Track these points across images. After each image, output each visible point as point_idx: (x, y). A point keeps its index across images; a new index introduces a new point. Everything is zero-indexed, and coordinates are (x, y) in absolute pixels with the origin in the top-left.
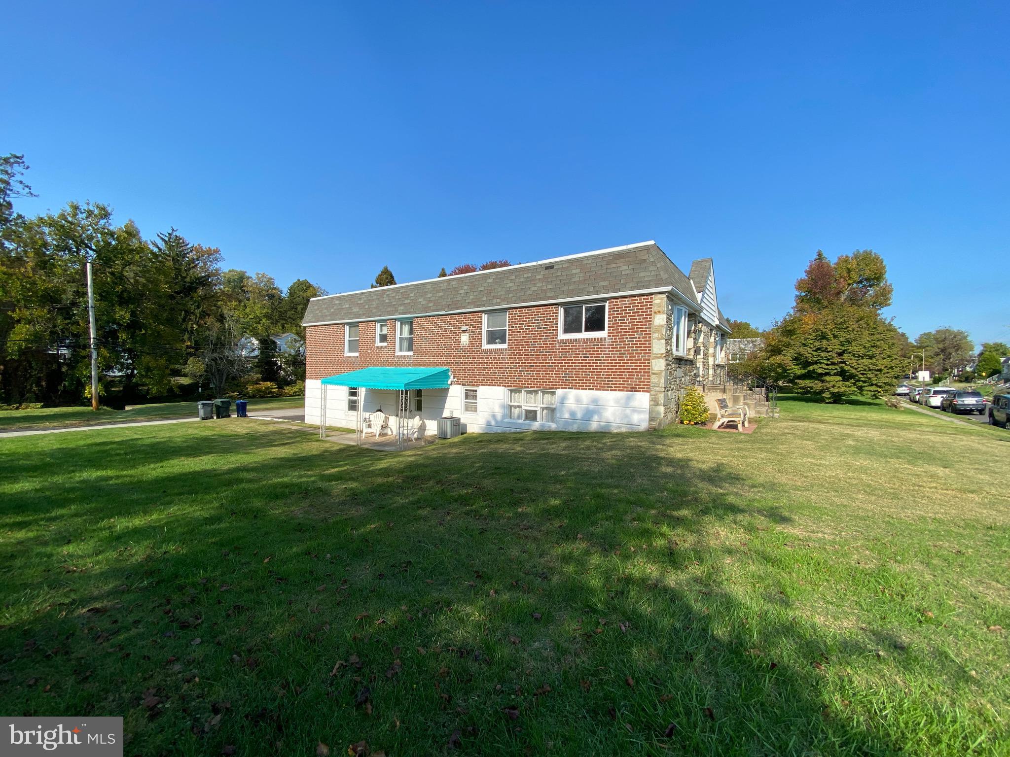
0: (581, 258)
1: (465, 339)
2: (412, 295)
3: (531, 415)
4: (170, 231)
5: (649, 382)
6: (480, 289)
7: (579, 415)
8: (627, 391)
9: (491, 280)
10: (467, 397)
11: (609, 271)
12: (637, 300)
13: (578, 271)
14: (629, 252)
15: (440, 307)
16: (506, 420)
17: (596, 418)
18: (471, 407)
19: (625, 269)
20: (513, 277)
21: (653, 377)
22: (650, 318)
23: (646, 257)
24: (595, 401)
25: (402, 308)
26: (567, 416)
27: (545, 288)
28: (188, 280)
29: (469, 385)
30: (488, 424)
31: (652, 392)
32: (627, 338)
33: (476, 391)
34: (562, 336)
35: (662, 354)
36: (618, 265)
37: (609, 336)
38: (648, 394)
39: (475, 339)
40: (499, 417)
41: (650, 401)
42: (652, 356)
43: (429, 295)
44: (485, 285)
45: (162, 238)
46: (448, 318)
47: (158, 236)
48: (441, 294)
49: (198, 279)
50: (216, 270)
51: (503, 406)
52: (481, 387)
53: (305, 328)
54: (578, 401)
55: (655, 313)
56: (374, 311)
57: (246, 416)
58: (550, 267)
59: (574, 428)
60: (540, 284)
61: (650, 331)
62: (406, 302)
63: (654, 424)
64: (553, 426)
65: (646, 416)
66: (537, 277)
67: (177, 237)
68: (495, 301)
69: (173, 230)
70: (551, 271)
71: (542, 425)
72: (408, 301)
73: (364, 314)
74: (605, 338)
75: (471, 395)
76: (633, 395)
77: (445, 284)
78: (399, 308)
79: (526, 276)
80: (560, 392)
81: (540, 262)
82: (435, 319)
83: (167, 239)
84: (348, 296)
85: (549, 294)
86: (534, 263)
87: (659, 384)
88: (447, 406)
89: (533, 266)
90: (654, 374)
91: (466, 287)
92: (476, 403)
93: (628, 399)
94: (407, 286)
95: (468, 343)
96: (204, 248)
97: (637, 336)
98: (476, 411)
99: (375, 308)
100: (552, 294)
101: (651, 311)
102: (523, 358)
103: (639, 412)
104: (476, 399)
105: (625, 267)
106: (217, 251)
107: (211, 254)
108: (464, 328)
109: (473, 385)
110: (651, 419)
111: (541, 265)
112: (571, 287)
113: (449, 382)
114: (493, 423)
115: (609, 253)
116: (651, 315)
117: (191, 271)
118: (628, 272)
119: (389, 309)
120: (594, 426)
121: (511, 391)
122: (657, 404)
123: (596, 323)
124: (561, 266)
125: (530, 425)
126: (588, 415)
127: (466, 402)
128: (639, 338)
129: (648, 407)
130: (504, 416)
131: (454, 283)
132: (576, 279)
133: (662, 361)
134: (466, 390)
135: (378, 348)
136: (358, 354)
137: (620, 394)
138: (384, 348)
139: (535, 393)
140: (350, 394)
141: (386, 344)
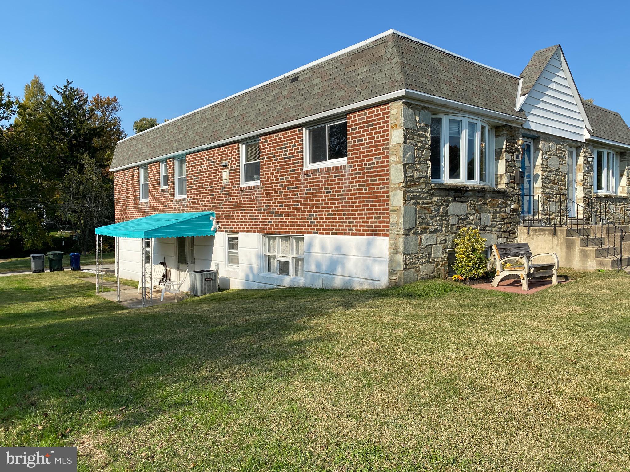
0: (323, 63)
1: (225, 176)
2: (185, 128)
3: (284, 268)
4: (66, 84)
5: (388, 222)
6: (235, 115)
7: (324, 268)
8: (368, 235)
9: (245, 103)
10: (230, 246)
11: (346, 77)
12: (373, 112)
13: (319, 80)
14: (368, 48)
15: (203, 141)
16: (262, 274)
17: (339, 270)
18: (233, 260)
20: (263, 96)
21: (392, 214)
22: (388, 135)
23: (383, 53)
24: (338, 248)
25: (177, 143)
26: (313, 268)
27: (288, 106)
28: (82, 131)
29: (230, 232)
30: (247, 279)
31: (392, 236)
32: (366, 165)
33: (237, 238)
34: (308, 166)
35: (400, 184)
36: (356, 67)
37: (349, 163)
38: (387, 238)
39: (234, 176)
40: (256, 270)
41: (390, 248)
42: (391, 186)
43: (197, 127)
44: (240, 109)
45: (58, 92)
47: (55, 89)
48: (206, 124)
49: (94, 130)
50: (114, 120)
51: (259, 257)
52: (240, 233)
53: (113, 173)
54: (323, 248)
55: (392, 127)
56: (157, 149)
57: (79, 269)
58: (295, 79)
59: (319, 284)
60: (284, 102)
61: (388, 152)
62: (179, 137)
63: (395, 279)
64: (302, 282)
65: (385, 268)
66: (284, 93)
67: (71, 88)
68: (246, 127)
69: (68, 82)
70: (296, 83)
71: (292, 281)
72: (181, 136)
73: (150, 154)
74: (345, 166)
75: (233, 244)
76: (373, 239)
77: (210, 112)
78: (174, 145)
79: (274, 93)
80: (306, 238)
81: (287, 74)
82: (202, 154)
83: (62, 91)
85: (292, 114)
86: (282, 77)
87: (397, 225)
89: (281, 80)
90: (393, 211)
91: (225, 114)
92: (237, 253)
93: (369, 244)
94: (182, 119)
95: (228, 180)
96: (102, 98)
97: (375, 161)
98: (238, 263)
99: (158, 146)
101: (388, 126)
102: (274, 196)
103: (380, 262)
104: (237, 249)
105: (362, 70)
106: (115, 100)
107: (110, 104)
108: (224, 163)
109: (234, 232)
110: (392, 272)
111: (287, 78)
112: (311, 103)
113: (212, 229)
114: (251, 278)
115: (348, 53)
116: (388, 130)
117: (85, 123)
118: (364, 75)
119: (167, 147)
120: (338, 282)
121: (269, 238)
122: (397, 252)
124: (304, 76)
125: (282, 280)
126: (332, 267)
127: (229, 253)
128: (377, 163)
129: (387, 257)
130: (260, 270)
131: (216, 110)
132: (316, 91)
133: (400, 193)
134: (229, 238)
135: (162, 191)
136: (148, 199)
137: (361, 239)
138: (166, 191)
139: (288, 239)
140: (146, 244)
141: (167, 186)
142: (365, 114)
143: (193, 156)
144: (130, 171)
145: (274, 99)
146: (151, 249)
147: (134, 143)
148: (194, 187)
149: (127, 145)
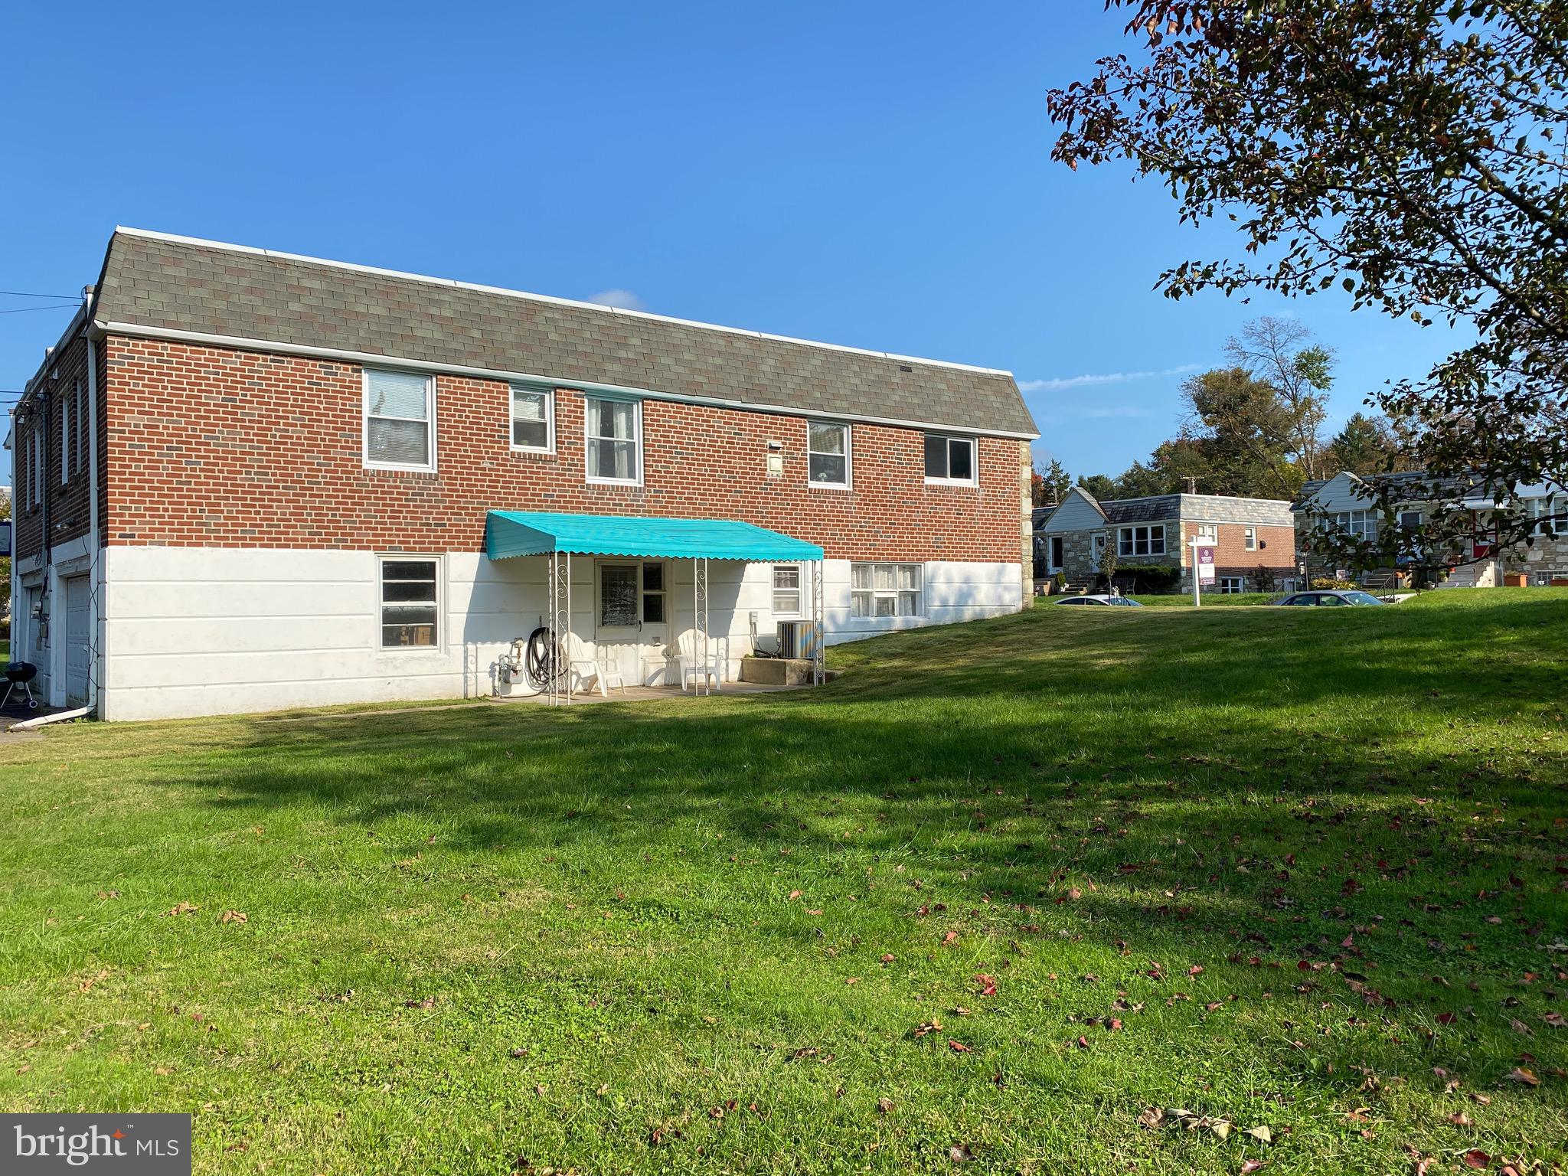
0: (941, 367)
1: (775, 464)
2: (636, 341)
3: (885, 607)
5: (1020, 549)
6: (802, 373)
7: (952, 599)
8: (1002, 561)
9: (817, 361)
10: (778, 582)
12: (1007, 444)
13: (944, 386)
14: (990, 378)
15: (724, 390)
16: (853, 620)
17: (970, 600)
18: (788, 604)
20: (856, 368)
21: (1023, 542)
22: (1018, 469)
23: (1009, 391)
24: (967, 578)
25: (617, 367)
26: (937, 602)
27: (909, 400)
31: (1024, 562)
32: (1000, 492)
33: (796, 569)
34: (927, 480)
35: (1029, 515)
36: (986, 392)
37: (982, 487)
38: (1020, 565)
39: (797, 469)
40: (841, 618)
41: (1023, 573)
42: (1022, 517)
43: (687, 356)
44: (810, 368)
46: (739, 415)
48: (718, 361)
51: (847, 596)
53: (105, 333)
54: (949, 578)
55: (1022, 463)
56: (513, 353)
58: (906, 368)
59: (949, 620)
60: (900, 392)
61: (1019, 485)
62: (623, 354)
63: (1026, 602)
64: (920, 621)
65: (1019, 594)
66: (894, 380)
70: (908, 374)
71: (906, 622)
72: (631, 356)
73: (475, 355)
74: (978, 489)
75: (787, 579)
76: (1006, 566)
78: (608, 366)
79: (875, 371)
80: (930, 565)
81: (890, 356)
82: (706, 412)
84: (358, 274)
86: (881, 355)
87: (1028, 552)
88: (742, 600)
89: (880, 358)
90: (1024, 539)
92: (798, 593)
93: (1001, 573)
95: (781, 473)
97: (1007, 490)
98: (796, 607)
99: (518, 346)
100: (923, 414)
101: (1020, 461)
102: (880, 510)
103: (1014, 588)
104: (798, 586)
105: (993, 397)
108: (772, 442)
110: (1024, 596)
111: (893, 361)
114: (831, 627)
116: (1019, 465)
118: (998, 405)
119: (570, 361)
120: (969, 614)
121: (854, 567)
122: (1028, 577)
123: (961, 469)
124: (919, 371)
125: (888, 623)
127: (776, 593)
128: (1011, 493)
129: (1021, 582)
130: (849, 613)
131: (738, 344)
132: (946, 398)
133: (1030, 524)
134: (776, 568)
135: (522, 457)
136: (430, 468)
137: (993, 566)
138: (545, 459)
139: (889, 569)
140: (390, 593)
141: (549, 450)
142: (998, 443)
143: (673, 408)
144: (290, 364)
145: (880, 381)
146: (438, 604)
147: (316, 284)
148: (674, 468)
149: (242, 272)
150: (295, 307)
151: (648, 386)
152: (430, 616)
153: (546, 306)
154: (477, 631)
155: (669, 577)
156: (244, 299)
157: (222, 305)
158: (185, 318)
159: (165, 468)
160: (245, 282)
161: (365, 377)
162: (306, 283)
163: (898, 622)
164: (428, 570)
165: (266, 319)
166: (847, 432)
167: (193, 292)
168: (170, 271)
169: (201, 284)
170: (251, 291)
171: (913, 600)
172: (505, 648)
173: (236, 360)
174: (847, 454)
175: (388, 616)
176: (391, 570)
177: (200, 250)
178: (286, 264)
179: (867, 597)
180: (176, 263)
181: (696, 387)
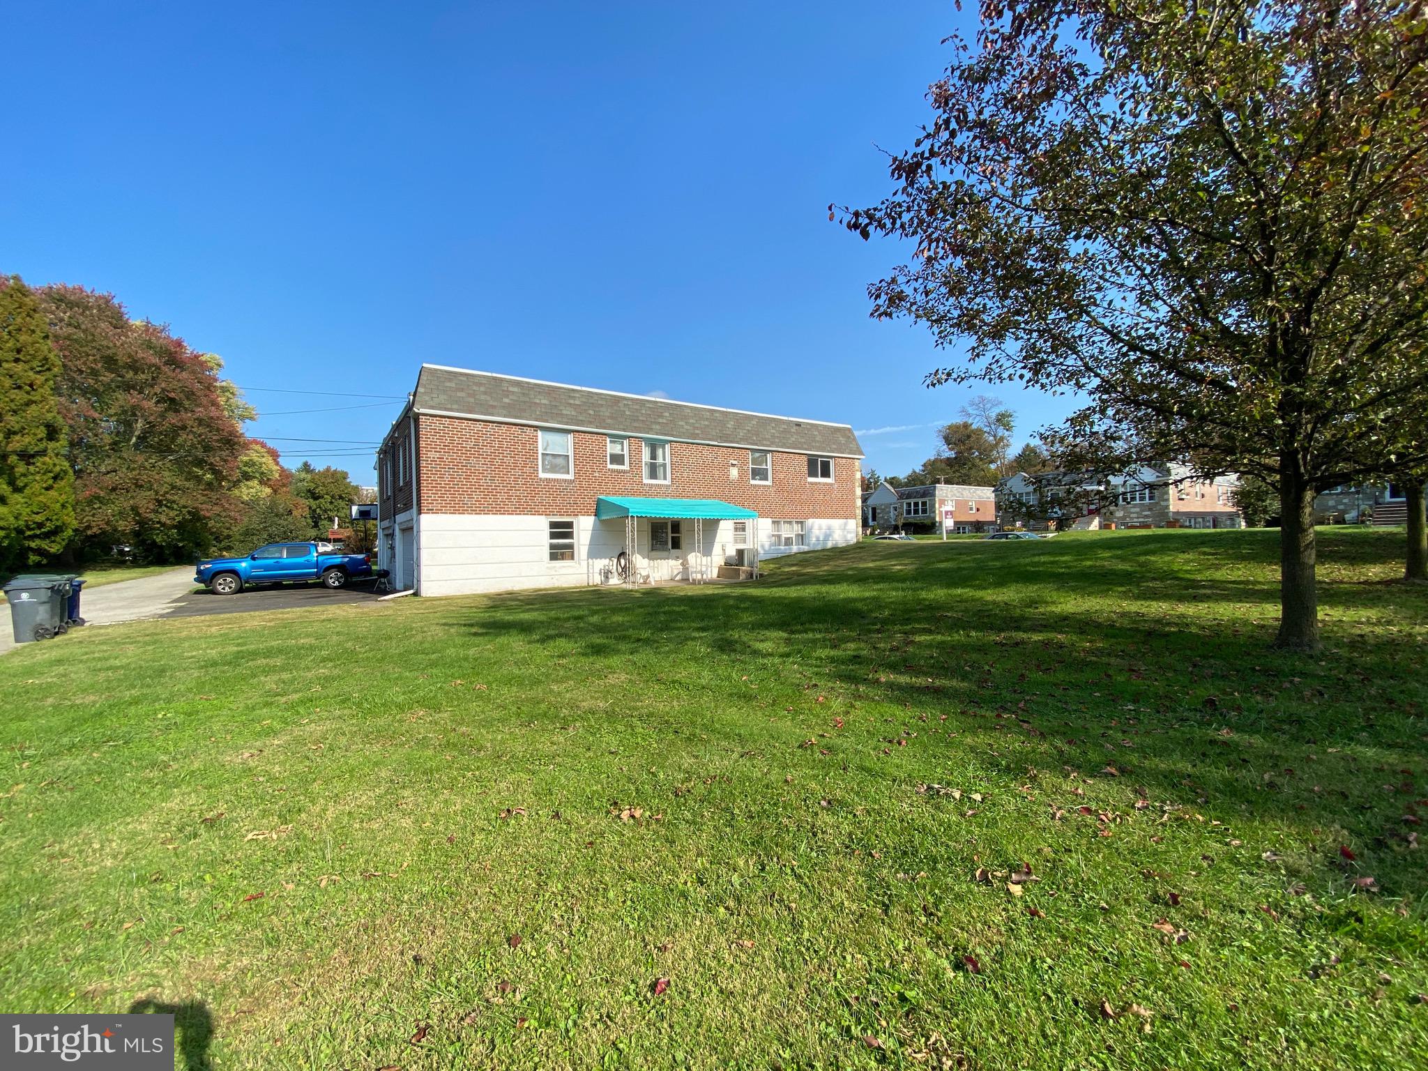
1: (734, 473)
2: (668, 415)
3: (788, 541)
5: (856, 513)
6: (749, 428)
7: (822, 538)
8: (845, 519)
9: (755, 423)
10: (736, 529)
11: (834, 438)
12: (848, 461)
13: (817, 433)
15: (710, 437)
16: (772, 548)
17: (831, 538)
19: (843, 440)
20: (774, 426)
21: (857, 509)
22: (854, 473)
24: (829, 527)
26: (814, 538)
27: (802, 441)
31: (857, 519)
32: (844, 485)
33: (744, 523)
34: (809, 479)
36: (838, 436)
37: (835, 482)
38: (855, 520)
39: (745, 475)
40: (767, 547)
41: (856, 525)
43: (693, 421)
44: (751, 426)
46: (716, 449)
48: (706, 423)
51: (769, 536)
53: (418, 414)
54: (820, 527)
55: (857, 470)
58: (798, 425)
59: (819, 548)
61: (854, 481)
62: (662, 421)
63: (858, 539)
64: (805, 548)
65: (854, 535)
66: (792, 430)
70: (799, 429)
72: (665, 421)
74: (834, 484)
75: (740, 528)
76: (848, 521)
78: (654, 427)
79: (782, 427)
80: (811, 521)
82: (701, 448)
86: (787, 418)
87: (859, 514)
88: (718, 539)
91: (731, 423)
92: (745, 535)
93: (846, 524)
95: (737, 477)
97: (849, 484)
98: (744, 542)
100: (806, 447)
101: (854, 469)
102: (785, 494)
103: (851, 532)
104: (745, 531)
108: (733, 462)
111: (791, 421)
114: (762, 551)
116: (855, 471)
118: (844, 442)
120: (830, 545)
121: (774, 522)
123: (826, 473)
124: (805, 426)
125: (790, 550)
126: (827, 537)
127: (735, 535)
129: (856, 529)
130: (770, 545)
131: (718, 415)
132: (818, 439)
133: (860, 500)
134: (735, 523)
135: (613, 471)
136: (570, 477)
137: (842, 521)
138: (624, 472)
139: (790, 523)
140: (553, 536)
141: (626, 467)
142: (844, 460)
143: (685, 446)
144: (504, 428)
145: (785, 431)
146: (574, 541)
147: (515, 389)
148: (685, 475)
149: (480, 384)
150: (506, 400)
151: (672, 436)
152: (571, 547)
153: (624, 398)
154: (593, 553)
155: (683, 528)
156: (483, 397)
157: (472, 400)
158: (455, 407)
159: (447, 478)
160: (482, 389)
161: (539, 433)
162: (511, 389)
163: (795, 549)
164: (570, 525)
165: (493, 407)
166: (769, 456)
167: (459, 394)
168: (448, 384)
169: (462, 390)
170: (485, 393)
171: (802, 538)
172: (606, 562)
173: (479, 426)
174: (769, 467)
175: (552, 547)
176: (553, 525)
177: (461, 374)
178: (502, 380)
179: (779, 537)
180: (450, 380)
181: (695, 436)
